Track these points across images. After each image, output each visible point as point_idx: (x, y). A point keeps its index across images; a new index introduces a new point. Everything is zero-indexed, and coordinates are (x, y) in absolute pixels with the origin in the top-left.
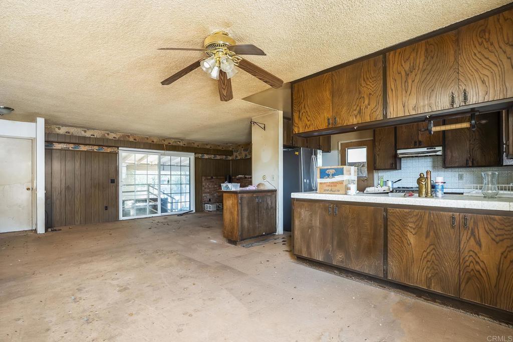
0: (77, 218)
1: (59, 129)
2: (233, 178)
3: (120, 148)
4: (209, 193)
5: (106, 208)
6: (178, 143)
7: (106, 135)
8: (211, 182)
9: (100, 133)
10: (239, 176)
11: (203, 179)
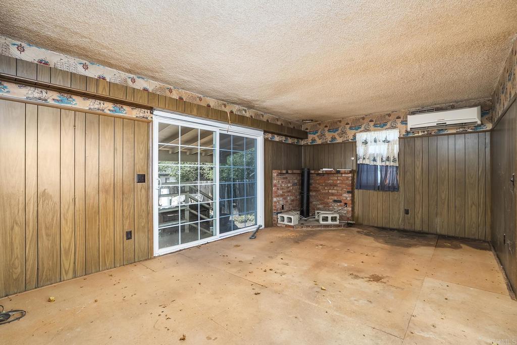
0: (67, 266)
1: (21, 49)
2: (313, 172)
3: (155, 112)
4: (282, 196)
5: (129, 235)
6: (244, 112)
7: (129, 81)
8: (284, 178)
9: (118, 75)
10: (324, 169)
11: (275, 175)
